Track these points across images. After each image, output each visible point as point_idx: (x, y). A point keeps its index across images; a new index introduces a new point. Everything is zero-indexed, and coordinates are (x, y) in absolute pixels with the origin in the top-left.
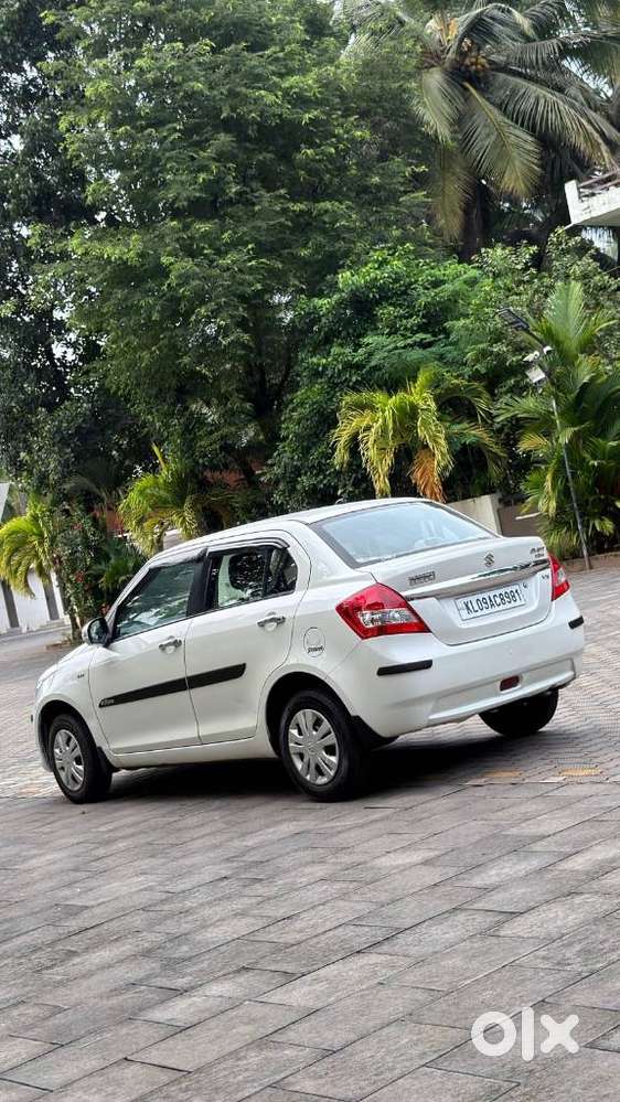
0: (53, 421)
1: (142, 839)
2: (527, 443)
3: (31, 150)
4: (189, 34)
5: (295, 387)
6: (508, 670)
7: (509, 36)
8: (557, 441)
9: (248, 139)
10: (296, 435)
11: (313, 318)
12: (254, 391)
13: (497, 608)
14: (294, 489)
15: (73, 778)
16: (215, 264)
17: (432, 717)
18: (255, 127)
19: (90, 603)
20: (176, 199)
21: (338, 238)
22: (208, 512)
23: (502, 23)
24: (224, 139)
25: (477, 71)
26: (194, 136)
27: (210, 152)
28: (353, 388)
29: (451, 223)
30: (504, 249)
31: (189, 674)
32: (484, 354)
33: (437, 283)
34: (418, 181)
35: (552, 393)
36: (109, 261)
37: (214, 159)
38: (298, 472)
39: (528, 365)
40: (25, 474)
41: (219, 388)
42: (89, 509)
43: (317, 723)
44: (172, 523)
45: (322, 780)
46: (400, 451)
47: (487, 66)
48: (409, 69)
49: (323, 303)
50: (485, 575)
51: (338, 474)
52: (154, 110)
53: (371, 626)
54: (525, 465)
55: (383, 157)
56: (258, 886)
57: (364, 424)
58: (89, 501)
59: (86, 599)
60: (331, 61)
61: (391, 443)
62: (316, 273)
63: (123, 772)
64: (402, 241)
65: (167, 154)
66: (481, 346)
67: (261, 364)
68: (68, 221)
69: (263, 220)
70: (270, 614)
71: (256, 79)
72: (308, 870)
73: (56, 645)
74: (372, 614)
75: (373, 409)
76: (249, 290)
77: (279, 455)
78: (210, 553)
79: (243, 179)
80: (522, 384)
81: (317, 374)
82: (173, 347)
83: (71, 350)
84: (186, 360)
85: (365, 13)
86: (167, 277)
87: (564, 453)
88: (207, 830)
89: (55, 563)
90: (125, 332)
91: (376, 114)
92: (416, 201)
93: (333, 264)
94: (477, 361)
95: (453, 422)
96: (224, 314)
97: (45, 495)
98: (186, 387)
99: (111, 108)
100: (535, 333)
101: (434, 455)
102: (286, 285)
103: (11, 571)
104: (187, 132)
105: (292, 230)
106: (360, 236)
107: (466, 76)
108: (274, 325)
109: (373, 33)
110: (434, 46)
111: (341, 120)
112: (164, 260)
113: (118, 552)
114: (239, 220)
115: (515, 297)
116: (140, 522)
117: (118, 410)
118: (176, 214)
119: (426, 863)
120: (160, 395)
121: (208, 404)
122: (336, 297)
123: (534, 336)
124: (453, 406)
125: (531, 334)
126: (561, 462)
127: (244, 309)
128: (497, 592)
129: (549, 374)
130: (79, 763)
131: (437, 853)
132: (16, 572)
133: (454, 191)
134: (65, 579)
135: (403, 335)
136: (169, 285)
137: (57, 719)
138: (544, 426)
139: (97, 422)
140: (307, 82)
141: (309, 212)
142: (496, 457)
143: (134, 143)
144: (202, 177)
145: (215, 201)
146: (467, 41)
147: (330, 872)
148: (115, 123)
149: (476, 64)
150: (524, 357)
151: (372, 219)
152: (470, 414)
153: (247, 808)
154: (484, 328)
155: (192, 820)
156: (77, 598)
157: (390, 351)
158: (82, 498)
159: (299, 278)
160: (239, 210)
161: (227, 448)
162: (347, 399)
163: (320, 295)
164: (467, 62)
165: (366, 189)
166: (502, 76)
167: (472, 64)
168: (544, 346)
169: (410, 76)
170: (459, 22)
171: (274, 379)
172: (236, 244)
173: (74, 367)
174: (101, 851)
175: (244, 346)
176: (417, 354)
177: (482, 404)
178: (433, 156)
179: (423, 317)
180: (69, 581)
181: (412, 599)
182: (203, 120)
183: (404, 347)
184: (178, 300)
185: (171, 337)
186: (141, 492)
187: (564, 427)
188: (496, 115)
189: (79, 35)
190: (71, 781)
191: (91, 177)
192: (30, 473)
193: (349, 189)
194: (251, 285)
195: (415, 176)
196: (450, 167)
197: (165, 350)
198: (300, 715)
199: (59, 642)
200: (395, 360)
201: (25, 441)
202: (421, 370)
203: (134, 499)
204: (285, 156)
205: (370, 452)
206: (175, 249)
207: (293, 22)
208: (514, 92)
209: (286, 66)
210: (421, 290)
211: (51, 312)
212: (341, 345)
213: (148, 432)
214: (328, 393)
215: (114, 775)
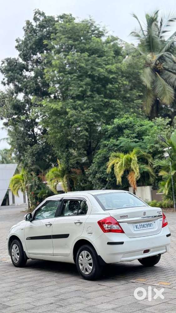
0: (31, 149)
1: (31, 284)
2: (162, 173)
3: (36, 77)
4: (82, 51)
5: (99, 149)
6: (146, 248)
7: (170, 61)
8: (170, 174)
9: (94, 80)
10: (97, 162)
11: (106, 130)
12: (87, 148)
13: (145, 228)
14: (94, 177)
15: (16, 259)
16: (81, 113)
17: (122, 259)
18: (97, 77)
19: (34, 201)
20: (73, 94)
21: (116, 110)
22: (70, 180)
23: (168, 58)
24: (88, 80)
25: (160, 70)
26: (80, 78)
27: (83, 83)
28: (115, 151)
29: (148, 109)
30: (161, 118)
31: (53, 234)
32: (152, 147)
33: (141, 126)
34: (140, 97)
35: (170, 160)
36: (52, 108)
37: (85, 85)
38: (96, 172)
39: (164, 152)
40: (22, 162)
41: (78, 146)
42: (38, 175)
43: (88, 256)
44: (60, 181)
45: (87, 273)
46: (125, 170)
47: (163, 68)
48: (141, 67)
49: (109, 127)
50: (143, 218)
51: (108, 174)
52: (70, 70)
53: (107, 229)
54: (160, 179)
55: (131, 90)
56: (61, 308)
57: (116, 162)
58: (38, 173)
59: (33, 200)
60: (120, 62)
61: (123, 168)
62: (109, 118)
63: (30, 260)
64: (133, 113)
65: (72, 82)
66: (152, 144)
67: (90, 141)
68: (43, 96)
69: (96, 102)
70: (78, 221)
71: (99, 65)
72: (77, 305)
73: (23, 211)
74: (108, 225)
75: (119, 157)
76: (89, 121)
77: (92, 167)
78: (64, 199)
79: (92, 91)
80: (162, 156)
81: (105, 146)
82: (66, 133)
83: (39, 130)
84: (69, 137)
85: (131, 51)
86: (67, 114)
87: (172, 177)
88: (51, 284)
89: (26, 188)
90: (54, 128)
91: (131, 78)
92: (139, 102)
93: (113, 116)
94: (150, 148)
95: (141, 164)
96: (81, 126)
97: (27, 169)
98: (69, 145)
99: (59, 68)
100: (167, 143)
101: (135, 173)
102: (100, 121)
103: (14, 189)
104: (79, 77)
105: (104, 106)
106: (122, 110)
107: (157, 71)
108: (95, 131)
109: (133, 56)
110: (149, 62)
111: (121, 78)
112: (68, 110)
113: (44, 188)
114: (89, 102)
115: (163, 132)
116: (51, 180)
117: (49, 148)
118: (73, 98)
119: (113, 309)
120: (61, 146)
121: (74, 150)
122: (113, 126)
123: (167, 144)
124: (142, 160)
125: (166, 143)
126: (171, 180)
127: (88, 126)
128: (146, 223)
129: (170, 155)
130: (18, 255)
131: (117, 306)
132: (15, 189)
133: (150, 101)
134: (28, 193)
135: (130, 138)
136: (68, 117)
137: (14, 241)
138: (167, 169)
139: (43, 151)
140: (113, 67)
141: (109, 102)
142: (152, 176)
143: (64, 78)
144: (81, 89)
145: (83, 96)
146: (158, 61)
147: (84, 307)
148: (59, 72)
149: (160, 68)
150: (164, 149)
151: (126, 106)
152: (147, 163)
153: (64, 278)
154: (153, 140)
155: (47, 279)
156: (31, 199)
157: (126, 142)
158: (36, 171)
159: (104, 119)
160: (90, 99)
161: (77, 163)
162: (113, 154)
163: (109, 124)
164: (158, 67)
165: (125, 98)
166: (166, 72)
167: (159, 67)
168: (170, 147)
169: (141, 69)
170: (157, 56)
171: (93, 145)
172: (87, 108)
173: (39, 135)
174: (18, 286)
175: (86, 136)
176: (134, 144)
177: (150, 160)
178: (145, 90)
179: (137, 134)
180: (29, 194)
181: (120, 223)
182: (83, 74)
183: (130, 142)
184: (70, 121)
185: (66, 131)
186: (53, 172)
187: (173, 170)
188: (164, 82)
189: (53, 47)
190: (15, 260)
191: (52, 85)
192: (23, 162)
193: (121, 97)
194: (90, 119)
195: (139, 96)
196: (149, 94)
197: (64, 134)
198: (83, 252)
199: (24, 211)
200: (127, 145)
201: (23, 153)
202: (134, 149)
203: (50, 173)
204: (104, 86)
205: (117, 170)
206: (71, 107)
207: (111, 51)
208: (169, 76)
209: (107, 62)
210: (137, 127)
211: (35, 120)
212: (113, 139)
213: (57, 156)
214: (108, 152)
215: (28, 260)
